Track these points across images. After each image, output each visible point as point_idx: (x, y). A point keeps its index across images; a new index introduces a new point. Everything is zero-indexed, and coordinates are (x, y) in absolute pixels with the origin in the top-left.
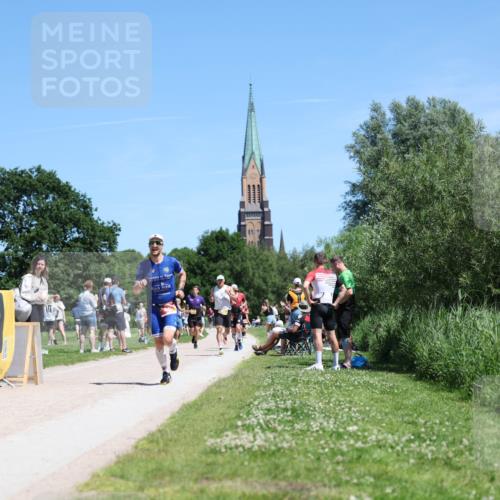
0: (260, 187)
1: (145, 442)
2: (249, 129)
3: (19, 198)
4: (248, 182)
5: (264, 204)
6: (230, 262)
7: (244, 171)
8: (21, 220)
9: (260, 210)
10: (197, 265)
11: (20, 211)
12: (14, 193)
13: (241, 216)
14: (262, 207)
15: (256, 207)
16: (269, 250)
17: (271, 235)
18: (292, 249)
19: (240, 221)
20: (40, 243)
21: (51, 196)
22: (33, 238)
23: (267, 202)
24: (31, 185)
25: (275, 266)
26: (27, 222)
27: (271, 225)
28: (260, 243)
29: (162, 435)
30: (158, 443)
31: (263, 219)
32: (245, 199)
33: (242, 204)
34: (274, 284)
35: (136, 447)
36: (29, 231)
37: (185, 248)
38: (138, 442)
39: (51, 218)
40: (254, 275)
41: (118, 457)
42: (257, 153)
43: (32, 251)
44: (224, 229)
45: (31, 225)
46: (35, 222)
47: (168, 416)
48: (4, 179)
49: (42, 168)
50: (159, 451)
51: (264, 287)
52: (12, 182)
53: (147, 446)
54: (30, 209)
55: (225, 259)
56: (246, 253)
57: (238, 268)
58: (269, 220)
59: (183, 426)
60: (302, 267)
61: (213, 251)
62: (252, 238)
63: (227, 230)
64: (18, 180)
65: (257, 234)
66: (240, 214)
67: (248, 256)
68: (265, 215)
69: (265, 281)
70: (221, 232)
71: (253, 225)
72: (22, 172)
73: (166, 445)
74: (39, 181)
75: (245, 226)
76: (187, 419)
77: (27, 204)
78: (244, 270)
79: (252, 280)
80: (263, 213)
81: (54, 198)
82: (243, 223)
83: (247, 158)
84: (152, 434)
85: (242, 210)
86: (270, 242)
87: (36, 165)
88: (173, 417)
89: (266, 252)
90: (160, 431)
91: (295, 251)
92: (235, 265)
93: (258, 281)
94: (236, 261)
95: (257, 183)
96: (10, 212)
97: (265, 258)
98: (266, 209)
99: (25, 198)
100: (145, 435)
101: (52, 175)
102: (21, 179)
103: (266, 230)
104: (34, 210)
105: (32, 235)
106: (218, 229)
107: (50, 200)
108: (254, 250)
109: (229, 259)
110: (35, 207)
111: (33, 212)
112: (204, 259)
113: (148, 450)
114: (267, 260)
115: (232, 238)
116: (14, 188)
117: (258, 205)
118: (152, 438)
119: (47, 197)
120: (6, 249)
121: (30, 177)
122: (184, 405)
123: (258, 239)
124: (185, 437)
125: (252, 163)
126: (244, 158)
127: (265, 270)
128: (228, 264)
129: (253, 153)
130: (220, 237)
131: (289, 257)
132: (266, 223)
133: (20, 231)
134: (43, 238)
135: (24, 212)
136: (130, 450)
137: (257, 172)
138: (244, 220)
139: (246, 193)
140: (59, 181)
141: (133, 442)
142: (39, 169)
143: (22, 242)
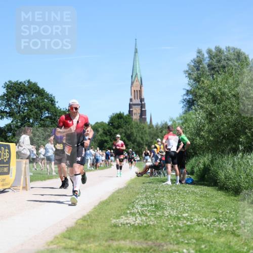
0: (140, 91)
1: (81, 220)
2: (135, 62)
3: (18, 96)
4: (134, 88)
5: (142, 100)
6: (125, 129)
7: (132, 83)
8: (20, 107)
9: (140, 103)
10: (108, 130)
11: (19, 103)
12: (16, 93)
13: (130, 106)
14: (141, 101)
15: (138, 101)
16: (144, 123)
17: (145, 115)
18: (156, 123)
19: (130, 108)
20: (29, 119)
21: (35, 95)
22: (25, 116)
23: (144, 99)
24: (25, 90)
25: (147, 132)
26: (22, 108)
27: (145, 111)
28: (140, 119)
29: (90, 217)
30: (87, 221)
31: (142, 108)
32: (133, 97)
33: (131, 100)
34: (147, 141)
35: (76, 223)
36: (23, 113)
37: (102, 122)
38: (77, 221)
39: (34, 106)
40: (137, 135)
41: (68, 228)
42: (139, 74)
43: (25, 123)
44: (122, 112)
45: (25, 110)
46: (26, 108)
47: (93, 207)
48: (11, 86)
49: (31, 81)
50: (88, 226)
51: (142, 142)
52: (15, 88)
53: (82, 223)
54: (24, 101)
55: (122, 128)
56: (132, 125)
57: (129, 132)
58: (145, 108)
59: (100, 213)
60: (161, 132)
61: (116, 124)
62: (136, 117)
63: (123, 113)
64: (18, 87)
65: (139, 115)
66: (130, 104)
67: (134, 126)
68: (142, 106)
69: (142, 139)
70: (120, 114)
71: (137, 110)
72: (21, 83)
73: (92, 222)
74: (29, 87)
75: (132, 111)
76: (102, 209)
77: (22, 99)
78: (132, 133)
79: (136, 138)
80: (142, 104)
81: (36, 96)
82: (131, 109)
83: (134, 76)
84: (84, 217)
85: (131, 103)
86: (145, 119)
87: (28, 79)
88: (95, 208)
89: (143, 124)
90: (88, 215)
91: (158, 124)
92: (127, 131)
93: (138, 139)
94: (128, 129)
95: (139, 89)
96: (14, 103)
97: (142, 127)
98: (143, 103)
99: (22, 96)
100: (81, 217)
101: (35, 85)
102: (20, 86)
103: (143, 113)
104: (26, 102)
105: (25, 114)
106: (119, 113)
107: (34, 97)
108: (137, 123)
109: (124, 128)
110: (27, 101)
111: (25, 103)
112: (111, 128)
113: (83, 224)
114: (143, 128)
115: (126, 116)
116: (16, 91)
117: (139, 100)
118: (84, 219)
119: (33, 96)
120: (12, 122)
121: (24, 85)
122: (101, 202)
123: (139, 118)
124: (101, 218)
125: (136, 79)
126: (132, 76)
127: (142, 133)
128: (123, 130)
129: (137, 74)
130: (119, 116)
131: (155, 127)
132: (143, 109)
133: (19, 112)
134: (30, 116)
135: (21, 103)
136: (74, 225)
137: (139, 83)
138: (132, 108)
139: (133, 94)
140: (39, 88)
141: (75, 221)
142: (29, 82)
143: (20, 118)
